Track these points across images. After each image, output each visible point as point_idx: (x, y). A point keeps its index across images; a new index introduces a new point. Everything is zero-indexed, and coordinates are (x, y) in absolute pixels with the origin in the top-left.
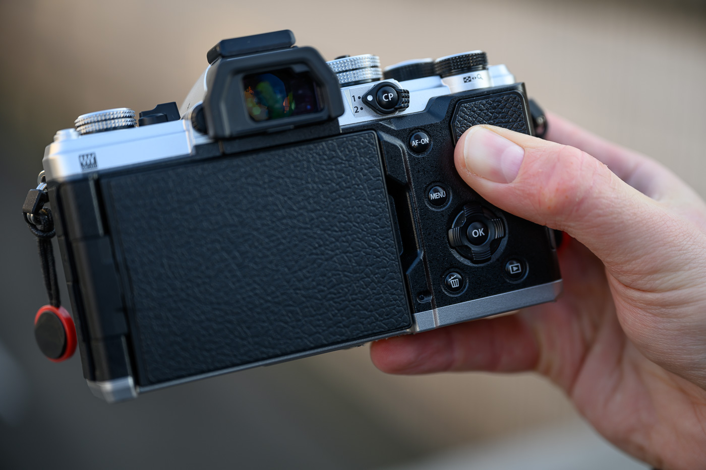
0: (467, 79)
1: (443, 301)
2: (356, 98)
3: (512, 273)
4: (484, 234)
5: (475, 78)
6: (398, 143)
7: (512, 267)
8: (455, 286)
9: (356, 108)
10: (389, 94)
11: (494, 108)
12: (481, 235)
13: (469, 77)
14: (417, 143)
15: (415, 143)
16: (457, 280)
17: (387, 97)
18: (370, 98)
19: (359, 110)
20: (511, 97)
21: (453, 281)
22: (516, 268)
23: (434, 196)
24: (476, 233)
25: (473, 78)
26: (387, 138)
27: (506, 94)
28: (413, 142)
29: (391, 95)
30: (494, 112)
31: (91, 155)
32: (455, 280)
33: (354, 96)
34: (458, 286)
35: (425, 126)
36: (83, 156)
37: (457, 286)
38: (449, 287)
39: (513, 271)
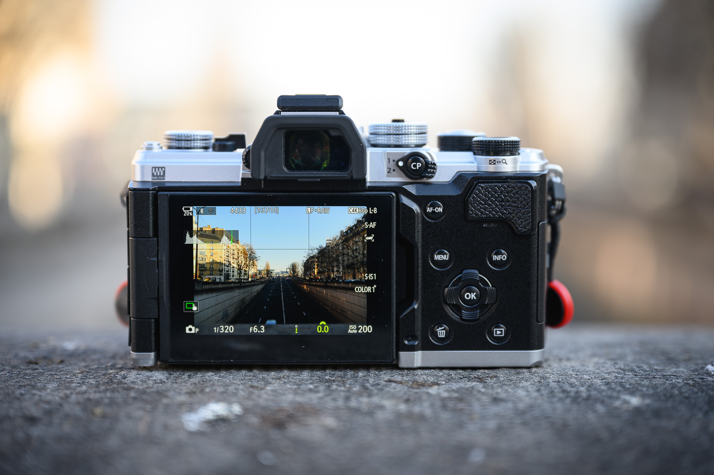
0: (492, 162)
1: (427, 346)
2: (391, 161)
3: (495, 335)
4: (475, 298)
5: (500, 162)
6: (415, 207)
7: (496, 331)
8: (441, 336)
9: (389, 169)
10: (418, 164)
11: (508, 193)
12: (472, 298)
13: (494, 161)
14: (431, 210)
15: (429, 210)
16: (444, 331)
17: (415, 166)
18: (401, 164)
19: (391, 171)
20: (524, 186)
21: (440, 331)
22: (500, 332)
23: (438, 257)
24: (468, 296)
25: (498, 162)
26: (405, 201)
27: (520, 182)
28: (428, 208)
29: (419, 165)
30: (507, 196)
31: (162, 168)
32: (442, 331)
33: (389, 159)
34: (444, 336)
35: (442, 196)
36: (155, 168)
37: (442, 336)
38: (435, 334)
39: (496, 334)
